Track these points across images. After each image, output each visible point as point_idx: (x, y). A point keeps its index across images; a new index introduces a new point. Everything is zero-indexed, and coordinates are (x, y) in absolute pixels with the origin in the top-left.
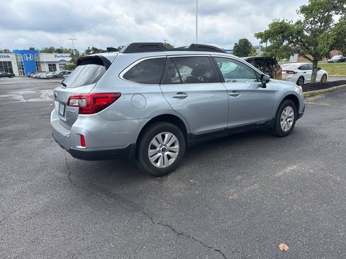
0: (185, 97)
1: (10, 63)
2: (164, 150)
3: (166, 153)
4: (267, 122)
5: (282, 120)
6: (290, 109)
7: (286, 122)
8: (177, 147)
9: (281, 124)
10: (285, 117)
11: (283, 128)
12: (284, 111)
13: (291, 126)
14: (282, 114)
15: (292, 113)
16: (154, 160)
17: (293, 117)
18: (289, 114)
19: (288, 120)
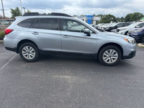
0: (38, 34)
2: (29, 53)
3: (30, 54)
4: (90, 55)
5: (105, 56)
6: (114, 51)
7: (109, 58)
8: (35, 53)
9: (104, 58)
10: (109, 55)
11: (106, 61)
12: (107, 52)
13: (114, 61)
14: (104, 53)
15: (117, 54)
16: (24, 55)
17: (117, 57)
18: (112, 54)
19: (112, 57)
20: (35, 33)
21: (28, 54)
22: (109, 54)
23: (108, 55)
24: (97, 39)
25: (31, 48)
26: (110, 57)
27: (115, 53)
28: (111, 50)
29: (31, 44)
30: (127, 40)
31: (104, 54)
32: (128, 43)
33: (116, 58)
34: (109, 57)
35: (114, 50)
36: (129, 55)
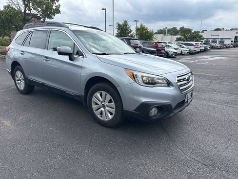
4: (76, 96)
8: (24, 81)
9: (94, 107)
11: (97, 113)
13: (111, 118)
16: (17, 82)
20: (22, 53)
21: (20, 82)
22: (102, 100)
23: (99, 103)
24: (81, 67)
25: (21, 73)
26: (104, 106)
27: (110, 101)
28: (103, 93)
29: (20, 68)
30: (133, 74)
31: (94, 99)
32: (133, 81)
33: (114, 112)
35: (107, 94)
36: (134, 110)
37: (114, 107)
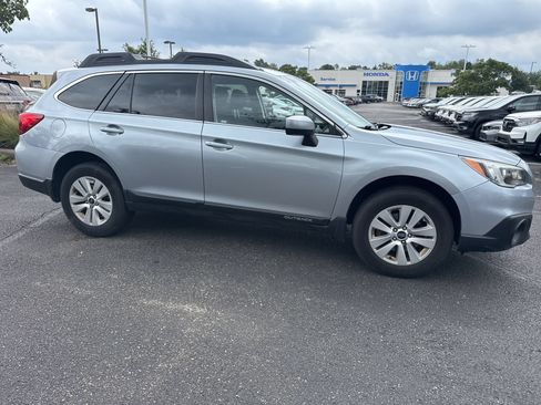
0: (120, 133)
1: (387, 83)
2: (95, 206)
4: (317, 222)
5: (377, 233)
6: (419, 214)
7: (398, 243)
8: (110, 204)
9: (374, 241)
10: (396, 229)
11: (382, 254)
12: (385, 214)
13: (421, 258)
14: (376, 219)
15: (430, 228)
16: (76, 209)
17: (434, 240)
18: (410, 226)
19: (409, 240)
20: (113, 129)
21: (87, 205)
22: (398, 225)
23: (390, 231)
24: (343, 159)
25: (98, 183)
26: (402, 236)
27: (422, 224)
28: (405, 210)
29: (97, 169)
30: (482, 165)
31: (376, 224)
32: (485, 179)
33: (430, 244)
34: (394, 238)
35: (417, 210)
36: (487, 235)
37: (434, 234)
